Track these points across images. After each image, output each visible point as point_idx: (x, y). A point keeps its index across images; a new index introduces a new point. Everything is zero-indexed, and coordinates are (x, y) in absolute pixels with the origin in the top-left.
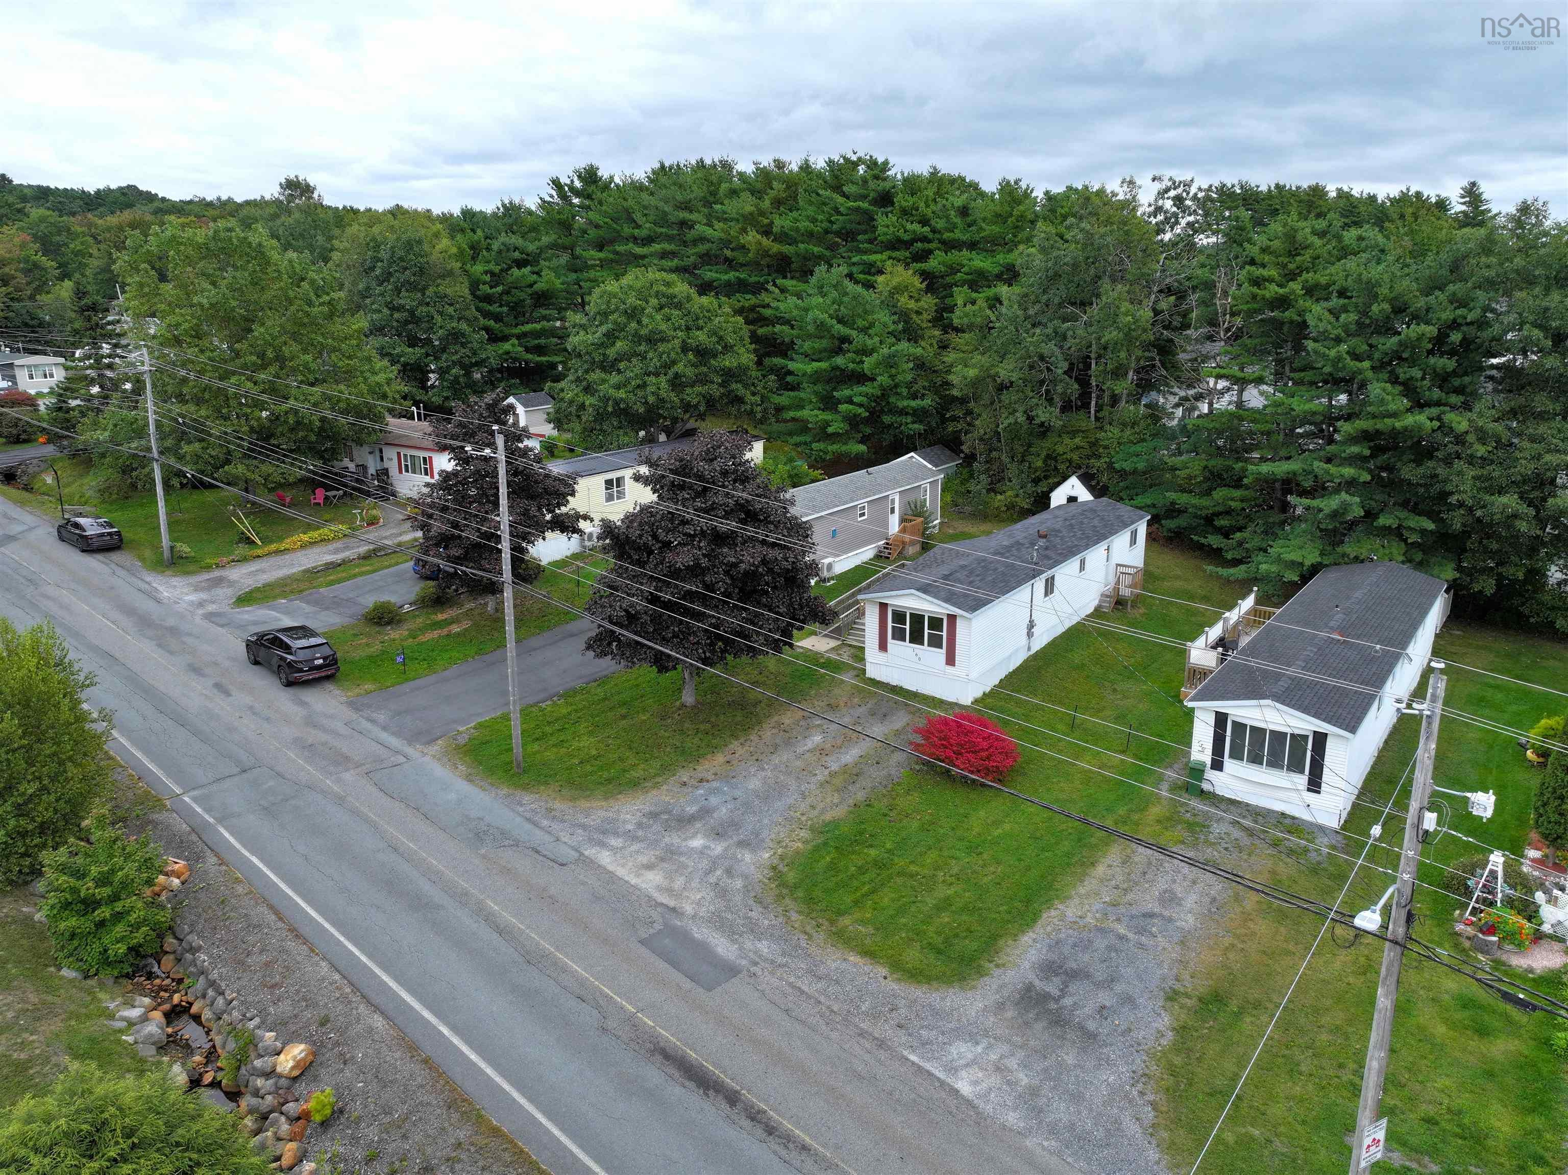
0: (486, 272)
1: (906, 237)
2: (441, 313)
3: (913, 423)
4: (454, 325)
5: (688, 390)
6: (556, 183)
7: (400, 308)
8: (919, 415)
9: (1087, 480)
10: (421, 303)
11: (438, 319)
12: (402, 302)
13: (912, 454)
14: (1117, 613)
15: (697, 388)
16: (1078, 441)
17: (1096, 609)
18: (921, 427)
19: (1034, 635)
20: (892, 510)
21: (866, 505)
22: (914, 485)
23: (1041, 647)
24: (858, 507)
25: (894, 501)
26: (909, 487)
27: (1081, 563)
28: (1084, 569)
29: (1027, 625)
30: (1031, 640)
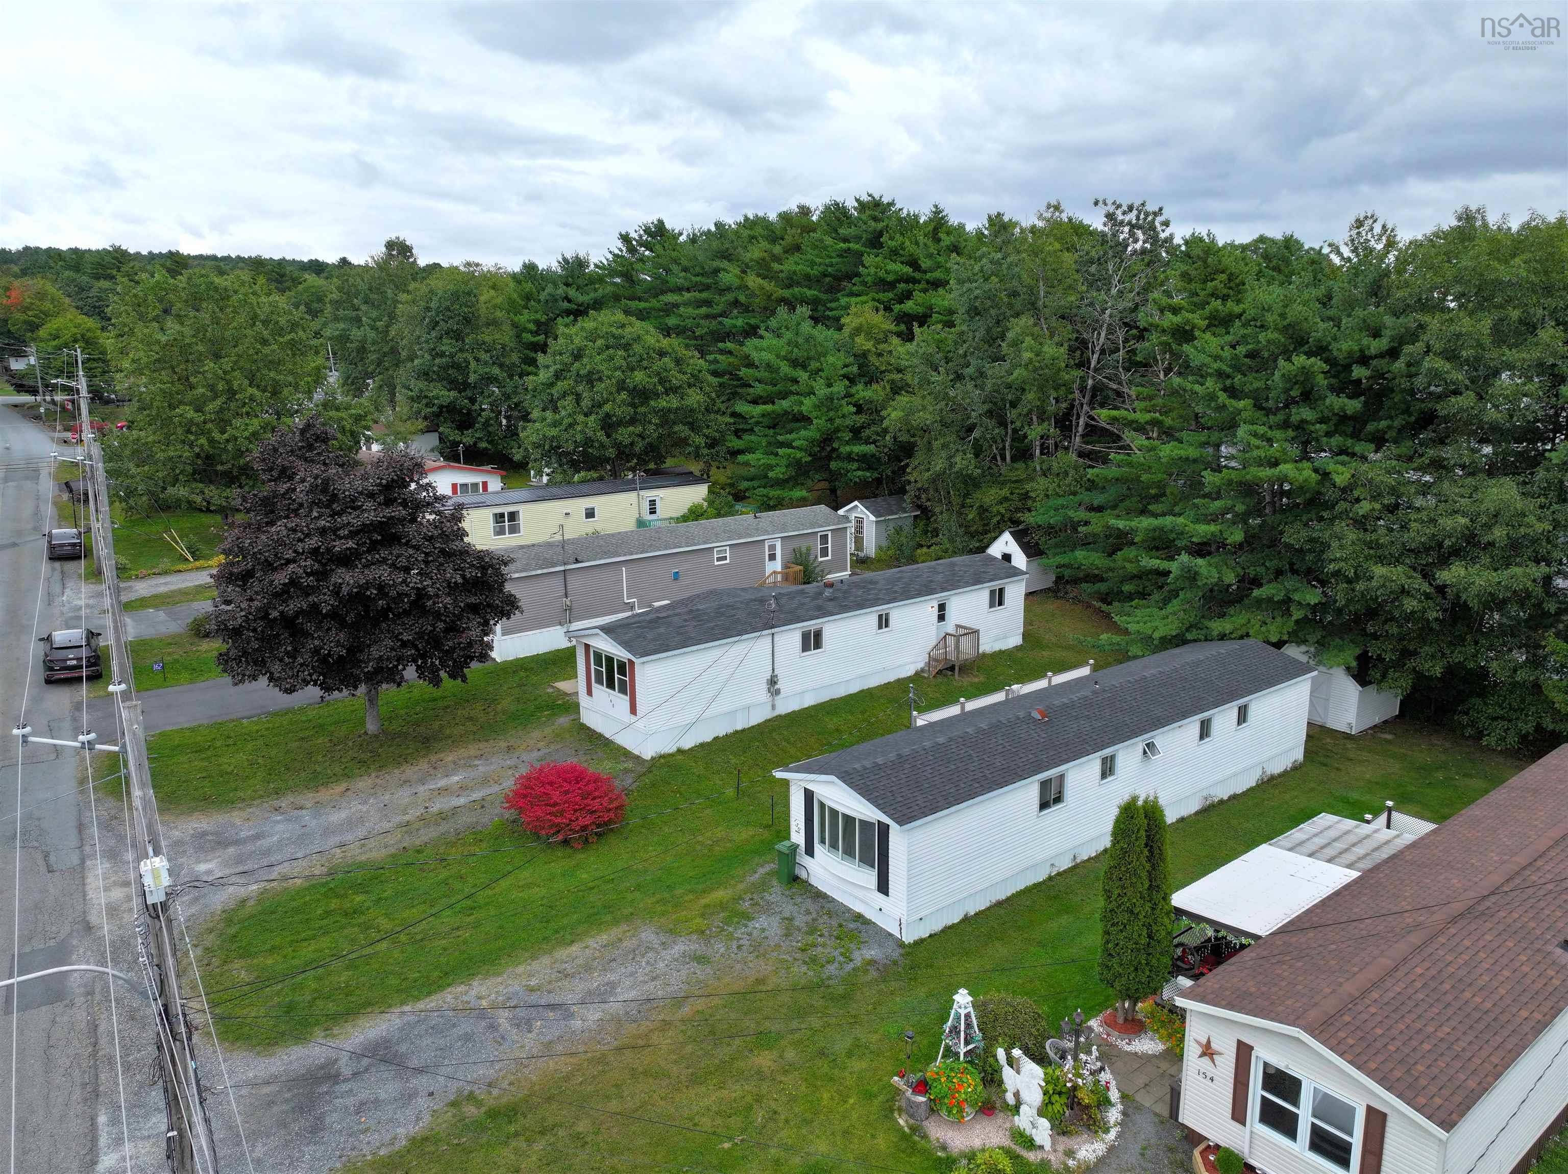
0: (529, 321)
1: (890, 278)
2: (477, 360)
3: (858, 469)
4: (488, 370)
5: (621, 430)
6: (625, 238)
7: (442, 355)
8: (866, 461)
9: (1019, 537)
10: (461, 350)
11: (473, 364)
12: (443, 348)
13: (856, 503)
14: (940, 679)
15: (631, 429)
16: (1005, 492)
17: (917, 674)
18: (868, 474)
19: (782, 693)
20: (772, 557)
21: (728, 549)
22: (806, 532)
23: (801, 708)
24: (715, 551)
25: (774, 547)
26: (796, 533)
27: (880, 617)
28: (887, 625)
29: (767, 680)
30: (776, 698)
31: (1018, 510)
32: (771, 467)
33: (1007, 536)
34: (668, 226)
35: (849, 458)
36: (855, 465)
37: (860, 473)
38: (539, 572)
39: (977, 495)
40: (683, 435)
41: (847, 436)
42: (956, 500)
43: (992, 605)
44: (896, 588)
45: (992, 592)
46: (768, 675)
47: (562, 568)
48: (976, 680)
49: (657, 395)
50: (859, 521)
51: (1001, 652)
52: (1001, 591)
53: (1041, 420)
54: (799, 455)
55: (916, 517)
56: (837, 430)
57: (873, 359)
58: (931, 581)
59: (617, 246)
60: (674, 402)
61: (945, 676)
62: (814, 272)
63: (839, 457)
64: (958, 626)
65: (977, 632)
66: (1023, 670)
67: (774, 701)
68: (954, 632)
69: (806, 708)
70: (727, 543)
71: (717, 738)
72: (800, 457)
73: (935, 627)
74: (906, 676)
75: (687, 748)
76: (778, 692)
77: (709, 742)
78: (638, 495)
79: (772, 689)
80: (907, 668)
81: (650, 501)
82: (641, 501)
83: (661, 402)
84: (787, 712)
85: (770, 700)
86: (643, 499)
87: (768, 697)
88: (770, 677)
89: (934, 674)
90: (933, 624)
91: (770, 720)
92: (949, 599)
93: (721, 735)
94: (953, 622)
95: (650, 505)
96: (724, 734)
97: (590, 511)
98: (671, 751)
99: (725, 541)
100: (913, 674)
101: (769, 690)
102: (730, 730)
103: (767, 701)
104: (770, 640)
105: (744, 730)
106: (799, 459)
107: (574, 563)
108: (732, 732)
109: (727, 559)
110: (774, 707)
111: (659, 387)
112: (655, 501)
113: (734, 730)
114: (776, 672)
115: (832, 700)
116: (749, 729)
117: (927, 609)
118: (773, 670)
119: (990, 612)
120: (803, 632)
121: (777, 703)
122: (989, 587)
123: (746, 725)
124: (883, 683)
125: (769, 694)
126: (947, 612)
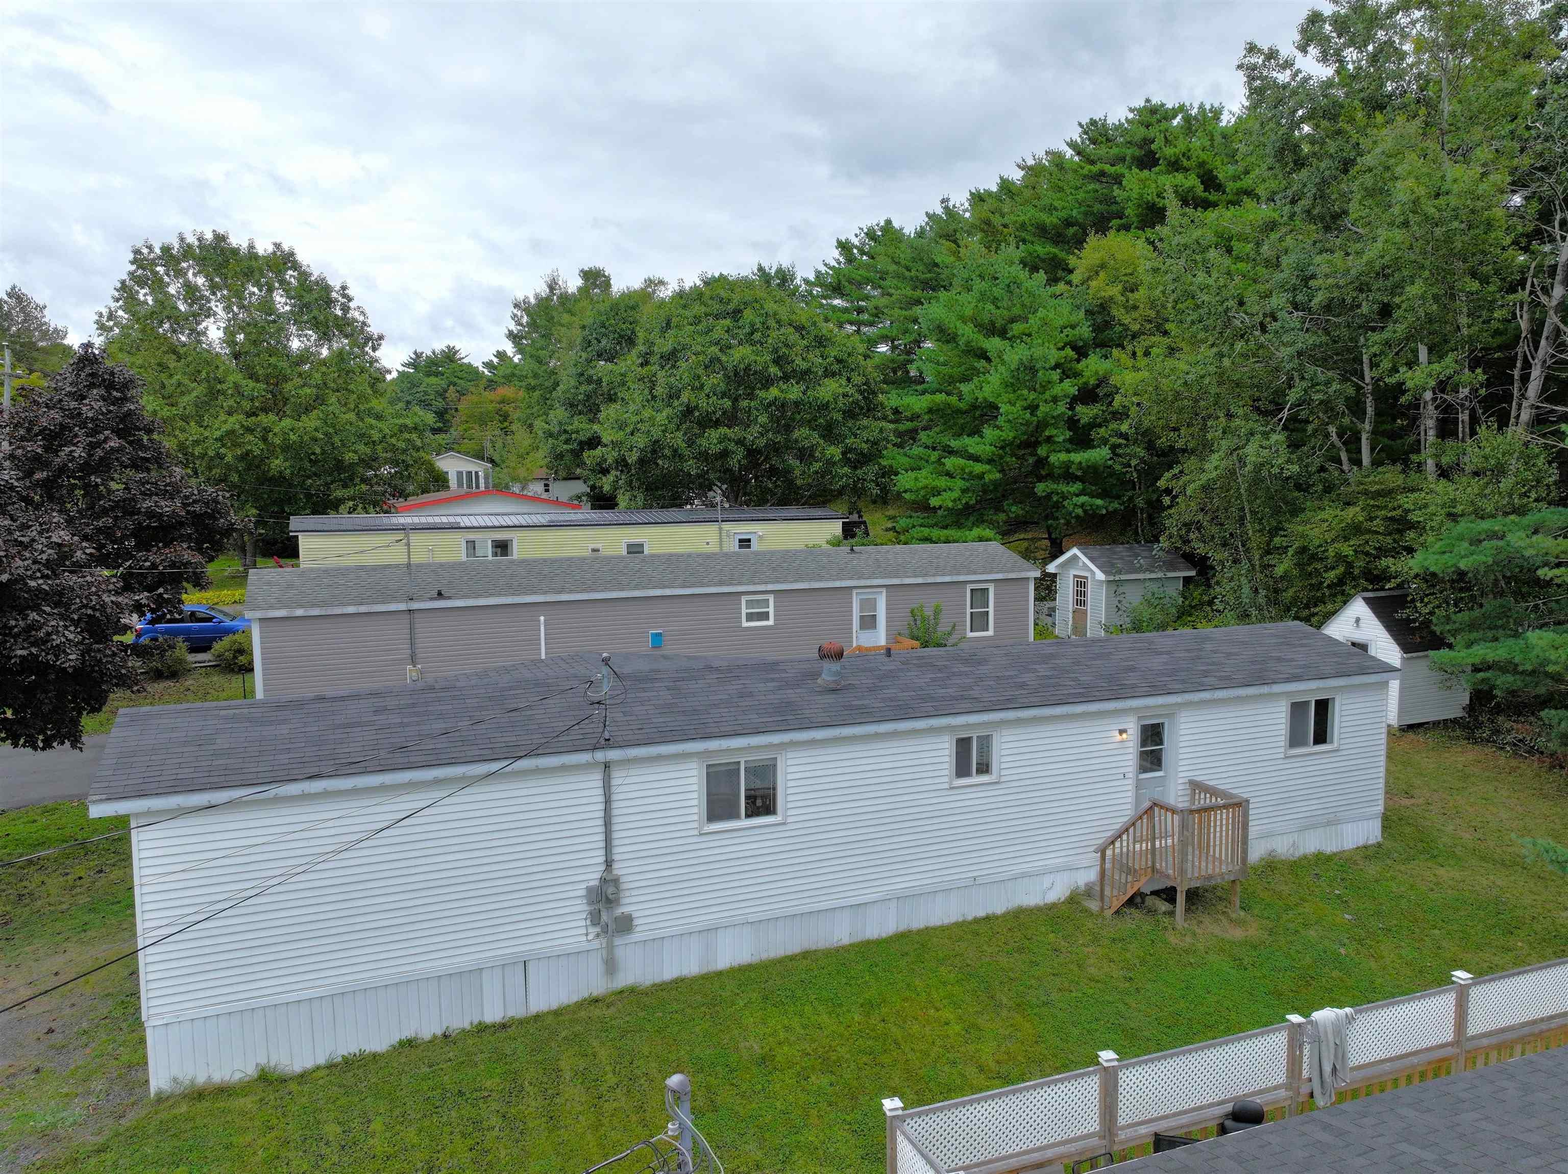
3: (1082, 493)
5: (708, 432)
8: (1096, 479)
9: (1385, 608)
13: (1075, 551)
14: (1135, 919)
15: (723, 430)
16: (1354, 513)
17: (1073, 899)
18: (1099, 502)
19: (638, 929)
20: (869, 622)
21: (771, 598)
22: (939, 579)
23: (704, 971)
24: (744, 599)
25: (873, 604)
26: (920, 580)
27: (963, 745)
28: (984, 768)
29: (589, 889)
30: (618, 941)
31: (1382, 552)
32: (937, 492)
33: (1358, 608)
34: (896, 224)
35: (1068, 475)
36: (1076, 487)
37: (1083, 499)
38: (351, 609)
39: (1295, 527)
40: (806, 443)
41: (1062, 435)
42: (1256, 540)
43: (1295, 740)
44: (1027, 677)
45: (1298, 709)
46: (593, 877)
47: (402, 607)
48: (1238, 934)
49: (767, 382)
50: (1081, 584)
51: (1321, 860)
52: (1323, 707)
53: (1437, 351)
54: (979, 468)
55: (1187, 580)
56: (1042, 425)
57: (1117, 312)
58: (1132, 669)
59: (833, 255)
60: (794, 392)
61: (1152, 912)
62: (1050, 220)
63: (1050, 476)
64: (1196, 786)
65: (1239, 806)
66: (1378, 914)
67: (610, 948)
68: (1180, 799)
69: (720, 974)
70: (770, 587)
71: (409, 1044)
72: (984, 473)
73: (1130, 781)
74: (1041, 903)
75: (297, 1068)
76: (625, 924)
77: (375, 1056)
78: (720, 529)
79: (605, 917)
80: (1047, 881)
81: (741, 541)
82: (725, 538)
83: (774, 392)
84: (658, 980)
85: (596, 944)
86: (728, 536)
87: (590, 937)
88: (596, 883)
89: (1116, 904)
90: (1130, 775)
91: (597, 1001)
92: (1171, 716)
93: (426, 1035)
94: (1181, 775)
95: (740, 547)
96: (439, 1032)
97: (635, 549)
98: (238, 1076)
99: (766, 583)
100: (1062, 899)
101: (595, 918)
102: (461, 1021)
103: (586, 946)
104: (594, 780)
105: (504, 1026)
106: (981, 476)
107: (431, 599)
108: (467, 1026)
109: (767, 618)
110: (611, 966)
111: (773, 370)
112: (749, 540)
113: (476, 1022)
114: (619, 869)
115: (806, 954)
116: (522, 1022)
117: (1117, 733)
118: (609, 863)
119: (1286, 758)
120: (708, 766)
121: (621, 953)
122: (1287, 694)
123: (516, 1011)
124: (970, 918)
125: (594, 930)
126: (1165, 746)
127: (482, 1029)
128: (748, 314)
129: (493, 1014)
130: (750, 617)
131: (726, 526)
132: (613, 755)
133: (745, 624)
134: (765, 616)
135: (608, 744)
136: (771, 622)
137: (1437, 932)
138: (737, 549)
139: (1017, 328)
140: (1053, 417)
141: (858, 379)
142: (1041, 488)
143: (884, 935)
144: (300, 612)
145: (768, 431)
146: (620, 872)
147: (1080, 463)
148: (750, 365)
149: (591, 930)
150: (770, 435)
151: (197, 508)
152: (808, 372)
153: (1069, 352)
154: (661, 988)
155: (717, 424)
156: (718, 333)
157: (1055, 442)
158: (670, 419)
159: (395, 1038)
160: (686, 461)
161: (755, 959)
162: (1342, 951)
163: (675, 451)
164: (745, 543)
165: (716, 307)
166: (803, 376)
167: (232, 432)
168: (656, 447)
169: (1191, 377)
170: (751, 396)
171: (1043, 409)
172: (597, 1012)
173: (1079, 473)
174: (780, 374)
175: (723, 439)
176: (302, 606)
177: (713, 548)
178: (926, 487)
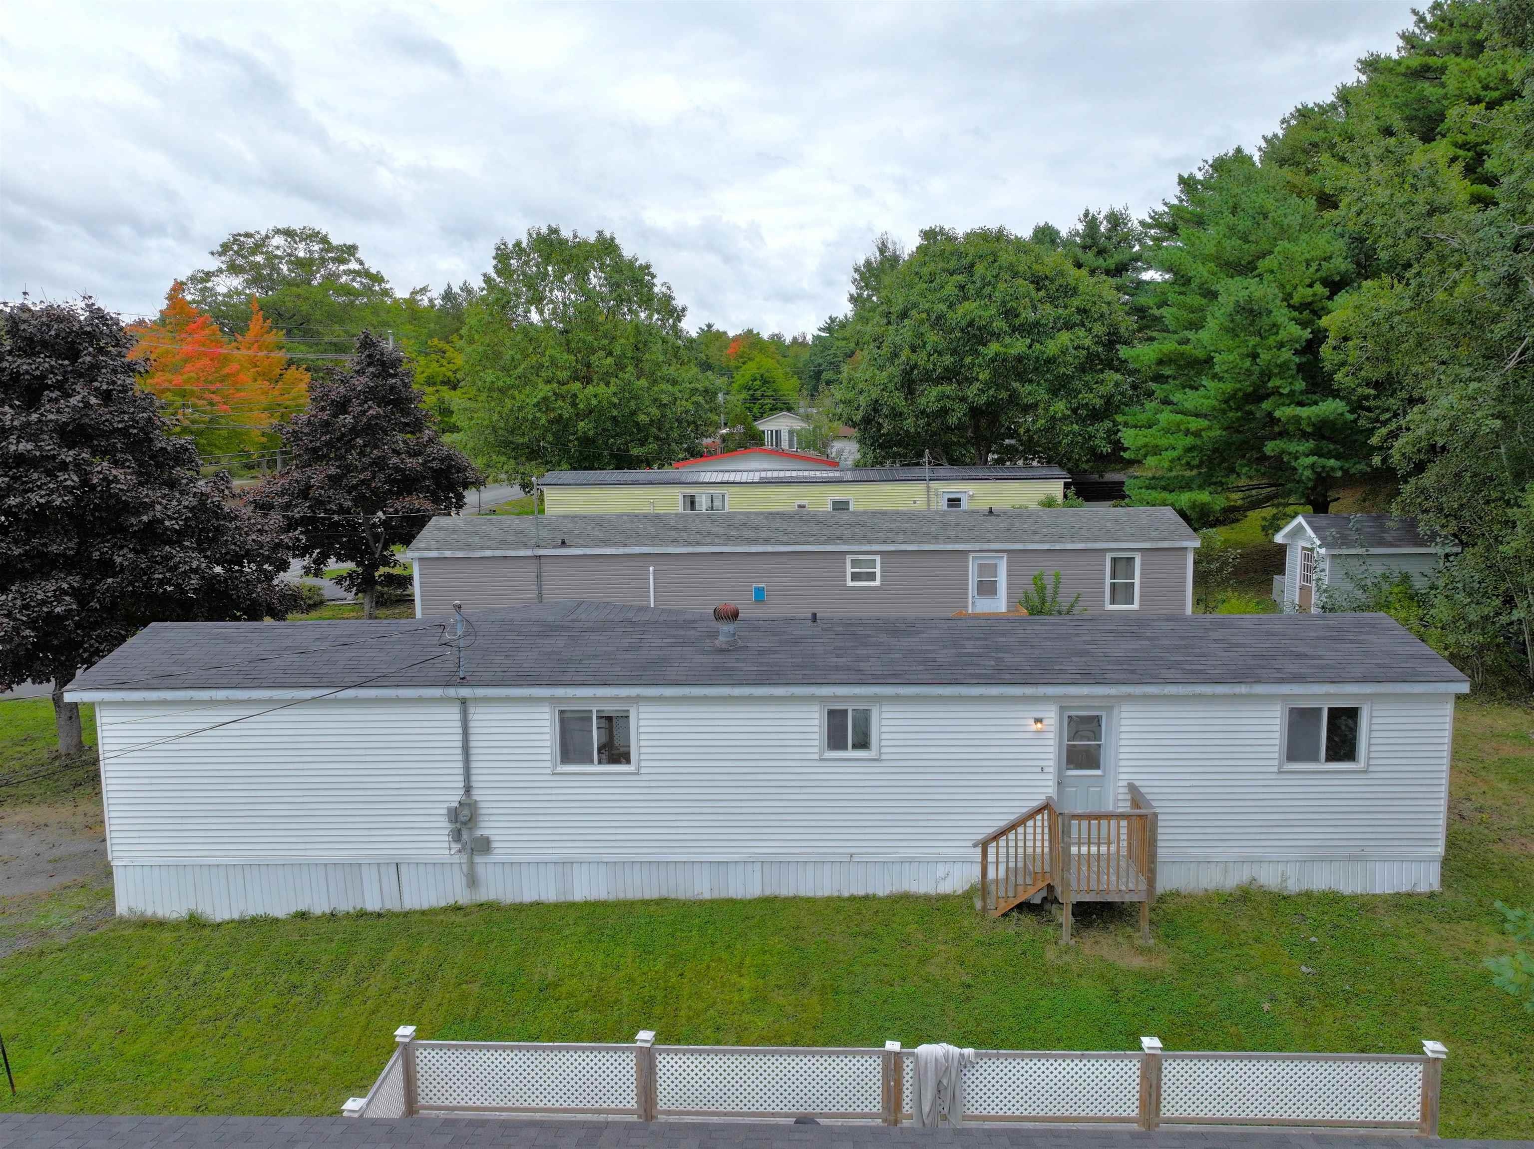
13: (1300, 519)
14: (1022, 926)
18: (1332, 462)
19: (496, 851)
20: (987, 588)
21: (878, 559)
22: (1069, 546)
23: (562, 899)
24: (849, 559)
25: (993, 569)
26: (1047, 546)
27: (836, 719)
28: (863, 743)
29: (449, 809)
30: (478, 859)
32: (1159, 451)
37: (1313, 459)
38: (488, 553)
40: (1030, 400)
41: (1289, 386)
43: (1297, 753)
45: (1302, 715)
46: (455, 798)
50: (1308, 557)
52: (1342, 717)
54: (1195, 424)
56: (1266, 375)
60: (1019, 346)
63: (1281, 435)
64: (1132, 791)
65: (1145, 818)
67: (471, 864)
68: (1121, 804)
69: (572, 905)
70: (876, 548)
71: (303, 915)
72: (1201, 430)
73: (1050, 777)
74: (932, 892)
75: (218, 920)
76: (484, 846)
77: (277, 920)
78: (928, 487)
79: (465, 836)
80: (941, 870)
81: (950, 500)
82: (933, 498)
83: (994, 347)
84: (518, 900)
85: (456, 859)
86: (937, 495)
87: (453, 852)
88: (456, 804)
89: (1004, 907)
90: (1051, 770)
91: (459, 908)
92: (1110, 708)
93: (317, 911)
94: (1122, 776)
95: (949, 506)
96: (328, 911)
97: (841, 506)
98: (175, 915)
99: (873, 543)
100: (960, 892)
101: (457, 836)
102: (346, 905)
103: (447, 859)
104: (453, 714)
105: (379, 915)
106: (1197, 434)
107: (555, 547)
108: (351, 910)
109: (874, 579)
110: (472, 881)
111: (999, 324)
112: (959, 500)
113: (358, 908)
114: (478, 795)
115: (661, 902)
116: (396, 915)
117: (1032, 722)
118: (468, 789)
119: (1280, 772)
120: (562, 712)
121: (480, 870)
122: (1284, 697)
123: (392, 904)
124: (846, 894)
125: (456, 846)
126: (1103, 742)
127: (362, 914)
128: (979, 269)
129: (373, 905)
130: (855, 577)
131: (934, 485)
132: (465, 692)
133: (850, 583)
134: (871, 576)
135: (463, 682)
136: (877, 583)
137: (1424, 1009)
138: (945, 507)
139: (1263, 264)
140: (1277, 365)
141: (1099, 329)
142: (1271, 448)
143: (749, 897)
144: (448, 554)
145: (990, 388)
146: (478, 798)
147: (1309, 418)
148: (973, 320)
149: (453, 845)
150: (991, 392)
151: (434, 465)
152: (1037, 324)
153: (1319, 288)
154: (520, 908)
155: (938, 381)
156: (950, 289)
157: (1281, 394)
158: (891, 378)
159: (293, 909)
160: (906, 419)
161: (612, 897)
162: (1266, 1006)
163: (893, 409)
164: (954, 502)
165: (953, 264)
166: (1033, 330)
167: (545, 399)
168: (876, 406)
169: (1379, 316)
170: (976, 353)
171: (1265, 356)
172: (458, 918)
173: (1309, 430)
174: (1005, 327)
175: (942, 397)
176: (449, 549)
177: (921, 506)
178: (1146, 446)
